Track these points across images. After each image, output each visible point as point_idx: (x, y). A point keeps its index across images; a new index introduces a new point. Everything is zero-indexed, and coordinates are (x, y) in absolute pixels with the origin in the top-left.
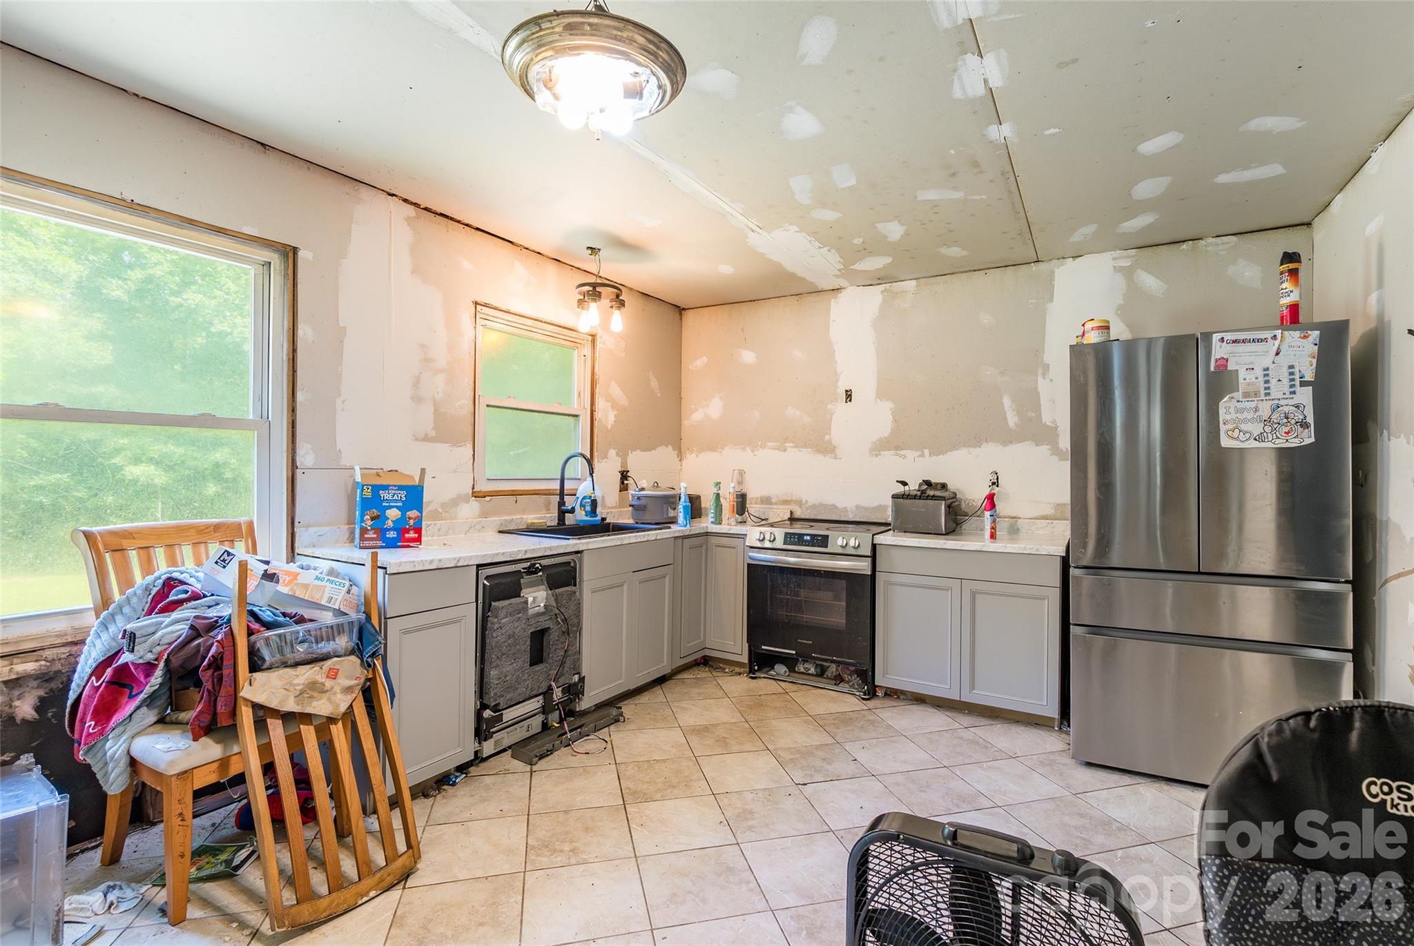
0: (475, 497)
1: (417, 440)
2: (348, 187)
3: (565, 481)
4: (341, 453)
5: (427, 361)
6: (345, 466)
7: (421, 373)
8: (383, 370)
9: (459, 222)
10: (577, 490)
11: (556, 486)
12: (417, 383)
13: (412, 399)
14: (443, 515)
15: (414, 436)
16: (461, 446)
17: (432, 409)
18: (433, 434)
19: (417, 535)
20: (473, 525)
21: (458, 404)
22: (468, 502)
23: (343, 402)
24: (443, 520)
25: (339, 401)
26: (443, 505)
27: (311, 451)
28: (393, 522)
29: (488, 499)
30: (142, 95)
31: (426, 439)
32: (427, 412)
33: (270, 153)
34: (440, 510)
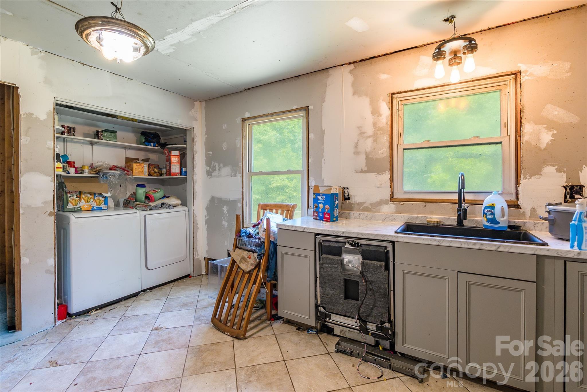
0: (392, 201)
1: (357, 172)
2: (325, 73)
3: (465, 193)
4: (324, 180)
5: (362, 133)
6: (326, 185)
7: (358, 140)
8: (340, 143)
9: (379, 56)
10: (484, 201)
11: (456, 197)
12: (356, 145)
13: (354, 153)
14: (372, 210)
15: (356, 171)
16: (382, 174)
17: (365, 157)
18: (366, 169)
19: (328, 216)
20: (387, 216)
21: (380, 152)
22: (387, 204)
23: (325, 160)
24: (372, 212)
25: (323, 160)
26: (372, 204)
27: (314, 180)
28: (321, 209)
29: (402, 203)
30: (270, 82)
31: (362, 172)
32: (362, 159)
33: (300, 77)
34: (370, 207)
